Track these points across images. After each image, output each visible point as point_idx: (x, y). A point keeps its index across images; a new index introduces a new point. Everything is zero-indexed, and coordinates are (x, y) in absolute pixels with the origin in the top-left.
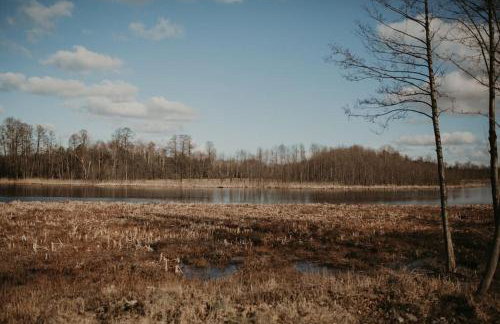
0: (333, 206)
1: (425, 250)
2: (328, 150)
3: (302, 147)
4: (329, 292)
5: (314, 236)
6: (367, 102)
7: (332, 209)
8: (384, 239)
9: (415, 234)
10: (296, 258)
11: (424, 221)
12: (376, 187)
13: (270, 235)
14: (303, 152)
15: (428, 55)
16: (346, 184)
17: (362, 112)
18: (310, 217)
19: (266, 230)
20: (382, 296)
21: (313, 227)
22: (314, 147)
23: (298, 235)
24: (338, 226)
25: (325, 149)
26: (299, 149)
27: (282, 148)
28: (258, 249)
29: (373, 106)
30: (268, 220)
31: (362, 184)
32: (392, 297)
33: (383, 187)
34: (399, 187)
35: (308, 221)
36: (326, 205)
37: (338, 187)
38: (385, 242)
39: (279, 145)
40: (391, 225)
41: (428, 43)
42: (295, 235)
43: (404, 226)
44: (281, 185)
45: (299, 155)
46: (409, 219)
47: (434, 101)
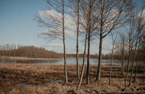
0: (27, 64)
1: (58, 78)
2: (23, 47)
3: (15, 45)
4: (37, 92)
5: (24, 74)
6: (44, 34)
7: (26, 65)
8: (45, 75)
9: (53, 73)
10: (19, 82)
11: (55, 69)
12: (38, 59)
13: (8, 74)
14: (15, 47)
15: (63, 22)
16: (29, 57)
17: (43, 37)
18: (20, 68)
19: (6, 73)
20: (52, 92)
21: (22, 72)
22: (19, 45)
23: (18, 74)
24: (30, 71)
25: (23, 46)
26: (14, 46)
27: (8, 45)
28: (5, 79)
29: (46, 35)
30: (6, 69)
31: (34, 58)
32: (54, 92)
33: (40, 59)
34: (45, 59)
35: (20, 70)
36: (24, 64)
37: (26, 58)
38: (46, 76)
39: (7, 44)
40: (46, 71)
41: (63, 19)
42: (17, 74)
43: (50, 71)
44: (7, 57)
45: (14, 48)
46: (50, 69)
47: (64, 35)
